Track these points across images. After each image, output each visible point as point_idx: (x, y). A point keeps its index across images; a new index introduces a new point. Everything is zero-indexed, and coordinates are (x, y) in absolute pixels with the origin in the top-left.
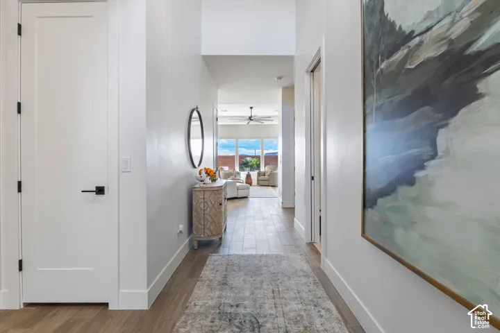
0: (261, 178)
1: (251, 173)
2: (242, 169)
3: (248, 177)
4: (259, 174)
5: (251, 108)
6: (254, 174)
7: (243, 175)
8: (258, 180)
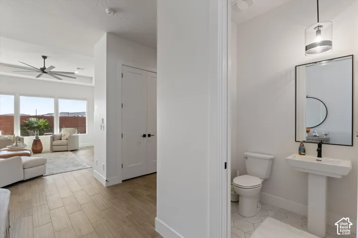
0: (56, 142)
1: (41, 137)
2: (24, 133)
3: (37, 142)
4: (53, 139)
5: (45, 57)
6: (45, 139)
7: (29, 141)
8: (52, 145)
